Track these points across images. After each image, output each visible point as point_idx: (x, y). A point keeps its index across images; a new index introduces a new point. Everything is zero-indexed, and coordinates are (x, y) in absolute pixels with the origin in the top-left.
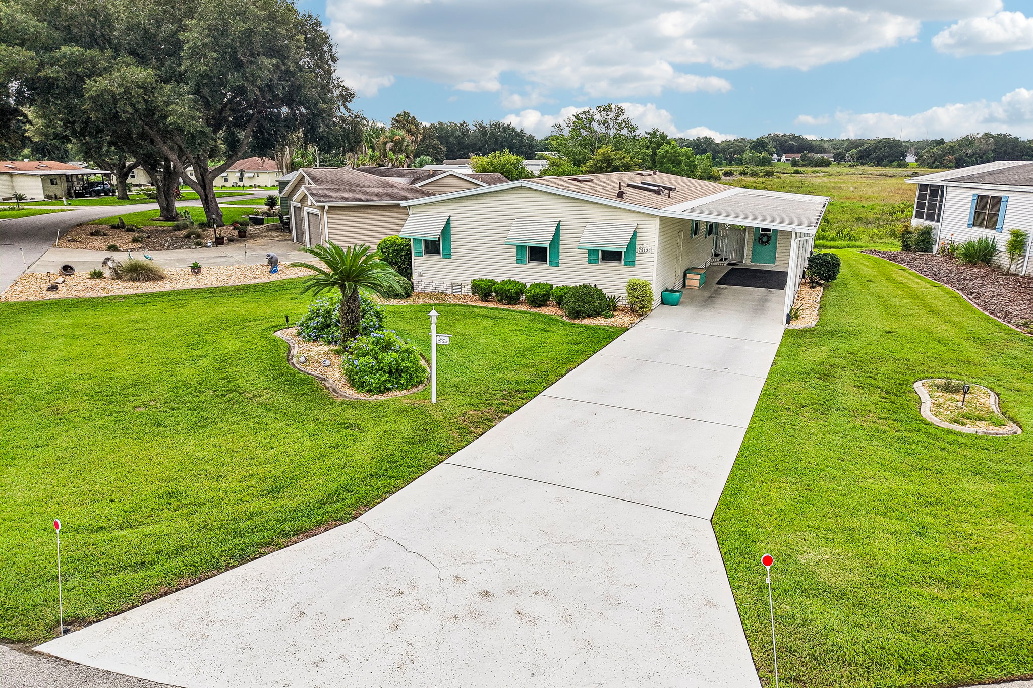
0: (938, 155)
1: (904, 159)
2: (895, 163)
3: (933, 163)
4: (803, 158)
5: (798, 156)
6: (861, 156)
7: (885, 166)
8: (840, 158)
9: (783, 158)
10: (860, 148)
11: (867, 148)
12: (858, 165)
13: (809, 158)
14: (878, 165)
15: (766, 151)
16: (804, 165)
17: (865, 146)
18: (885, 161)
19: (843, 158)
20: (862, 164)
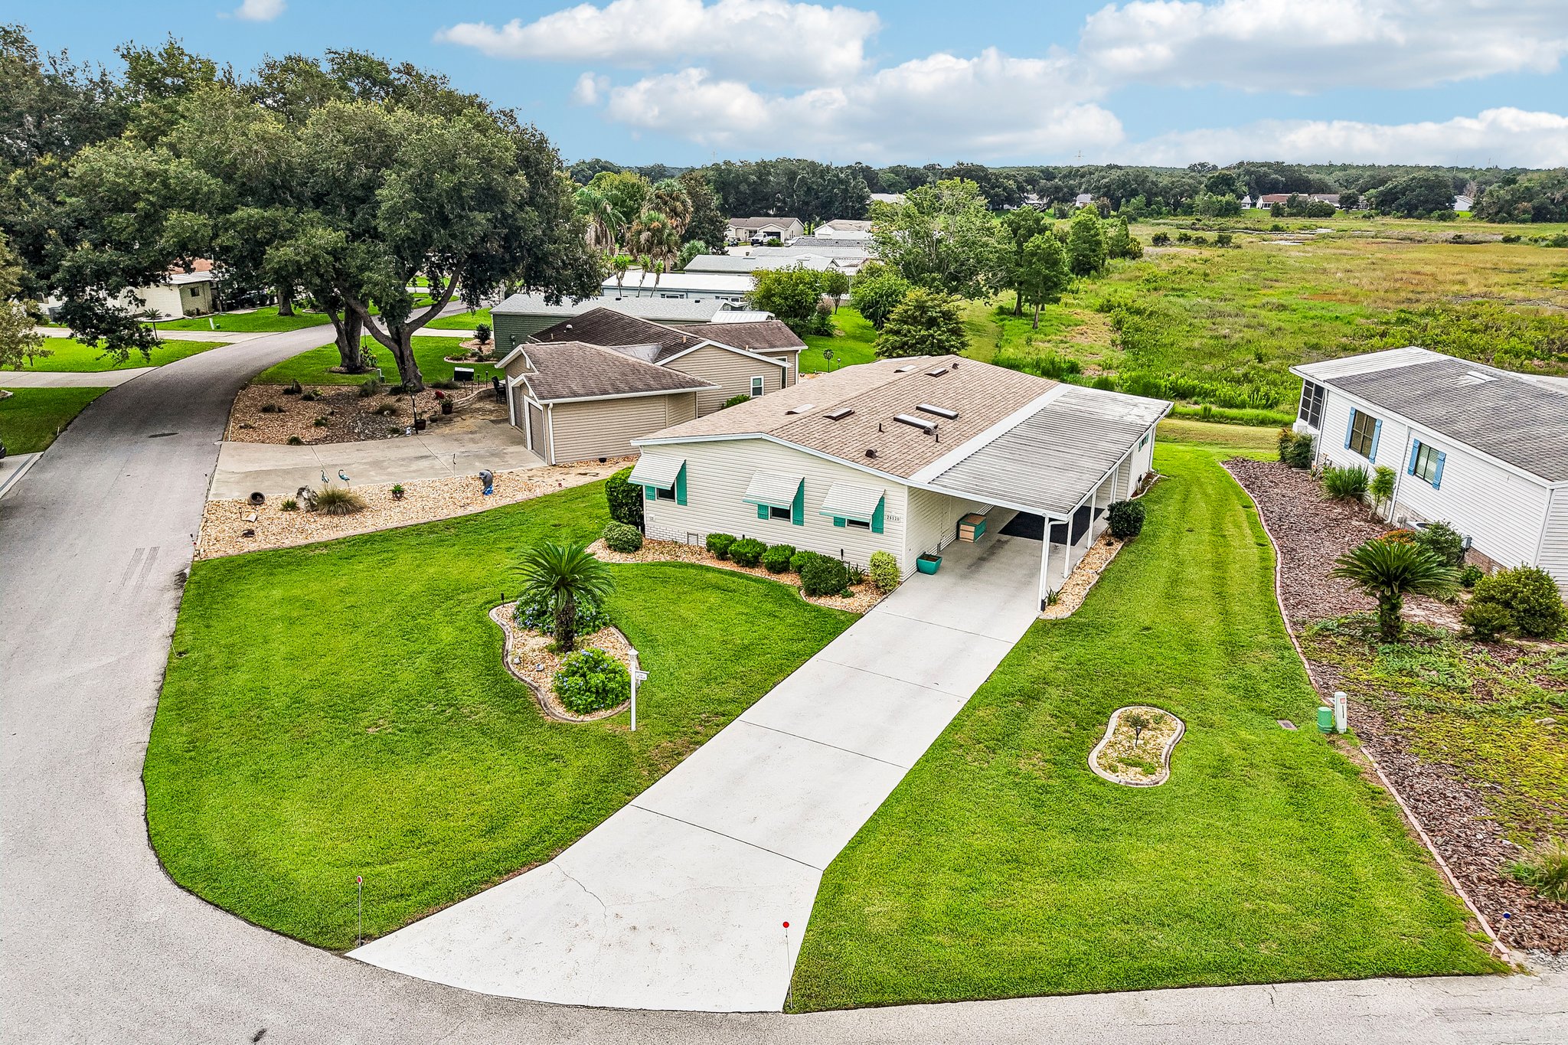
0: (1507, 201)
1: (1452, 207)
2: (1436, 213)
3: (1497, 213)
4: (1291, 203)
5: (1281, 199)
6: (1382, 201)
7: (1419, 218)
8: (1348, 203)
9: (1260, 202)
10: (1381, 188)
11: (1391, 189)
12: (1377, 215)
13: (1300, 203)
14: (1409, 215)
15: (1233, 191)
16: (1291, 215)
17: (1389, 185)
18: (1420, 210)
19: (1355, 202)
20: (1384, 214)
